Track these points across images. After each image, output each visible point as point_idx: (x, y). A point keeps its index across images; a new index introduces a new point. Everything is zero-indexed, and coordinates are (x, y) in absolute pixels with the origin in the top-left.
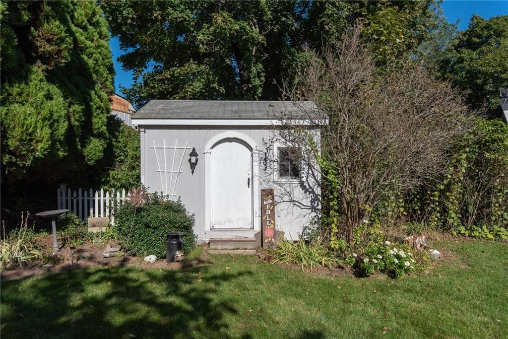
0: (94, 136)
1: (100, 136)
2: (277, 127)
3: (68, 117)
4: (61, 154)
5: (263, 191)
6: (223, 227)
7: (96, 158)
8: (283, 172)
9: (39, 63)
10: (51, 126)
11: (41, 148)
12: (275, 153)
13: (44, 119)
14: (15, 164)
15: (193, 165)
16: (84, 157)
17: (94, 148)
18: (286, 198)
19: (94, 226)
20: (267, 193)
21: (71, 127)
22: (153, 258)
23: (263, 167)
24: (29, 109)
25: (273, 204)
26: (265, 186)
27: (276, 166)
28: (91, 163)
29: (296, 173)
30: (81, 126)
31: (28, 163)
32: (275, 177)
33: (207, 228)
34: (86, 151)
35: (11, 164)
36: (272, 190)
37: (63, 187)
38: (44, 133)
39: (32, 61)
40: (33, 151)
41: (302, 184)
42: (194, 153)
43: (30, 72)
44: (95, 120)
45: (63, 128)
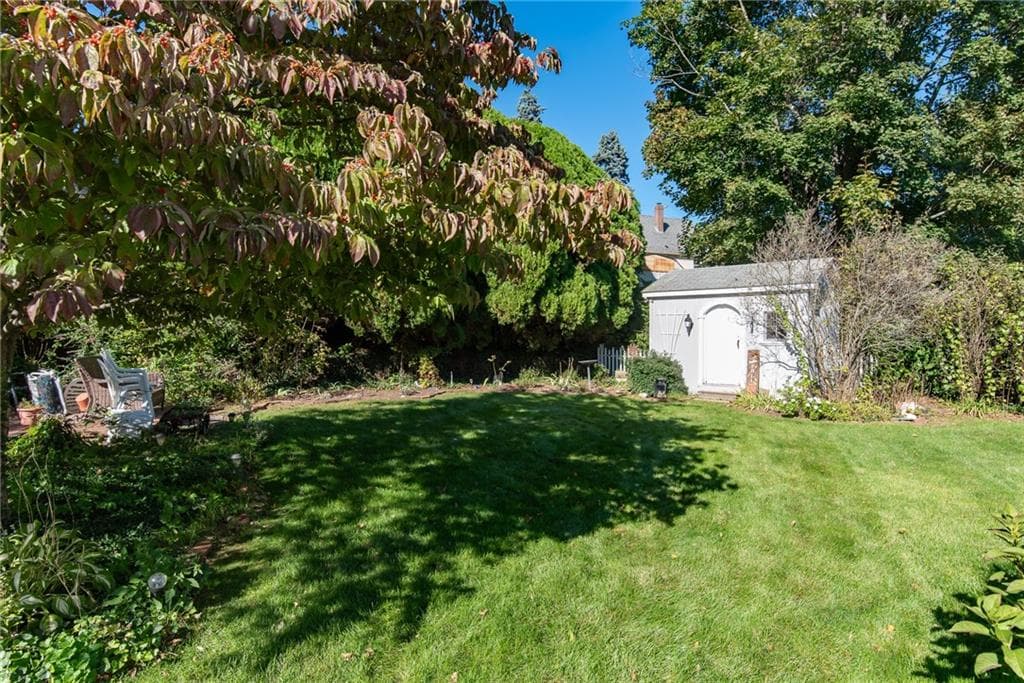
0: (621, 306)
1: (626, 305)
2: (762, 293)
3: (599, 295)
4: (593, 321)
5: (749, 351)
6: (715, 382)
7: (622, 323)
8: (770, 334)
9: (580, 263)
10: (586, 304)
11: (580, 319)
12: (761, 318)
13: (582, 300)
14: (566, 329)
15: (690, 329)
16: (613, 323)
17: (621, 316)
18: (772, 359)
19: (619, 377)
20: (754, 354)
21: (601, 301)
22: (645, 395)
23: (750, 329)
24: (574, 295)
25: (758, 364)
26: (752, 348)
27: (762, 329)
28: (618, 327)
29: (782, 334)
30: (609, 300)
31: (573, 328)
32: (761, 339)
33: (700, 382)
34: (614, 319)
35: (564, 329)
36: (758, 351)
37: (602, 346)
38: (581, 309)
39: (576, 263)
40: (576, 320)
41: (788, 347)
42: (688, 319)
43: (574, 270)
44: (621, 293)
45: (594, 304)
